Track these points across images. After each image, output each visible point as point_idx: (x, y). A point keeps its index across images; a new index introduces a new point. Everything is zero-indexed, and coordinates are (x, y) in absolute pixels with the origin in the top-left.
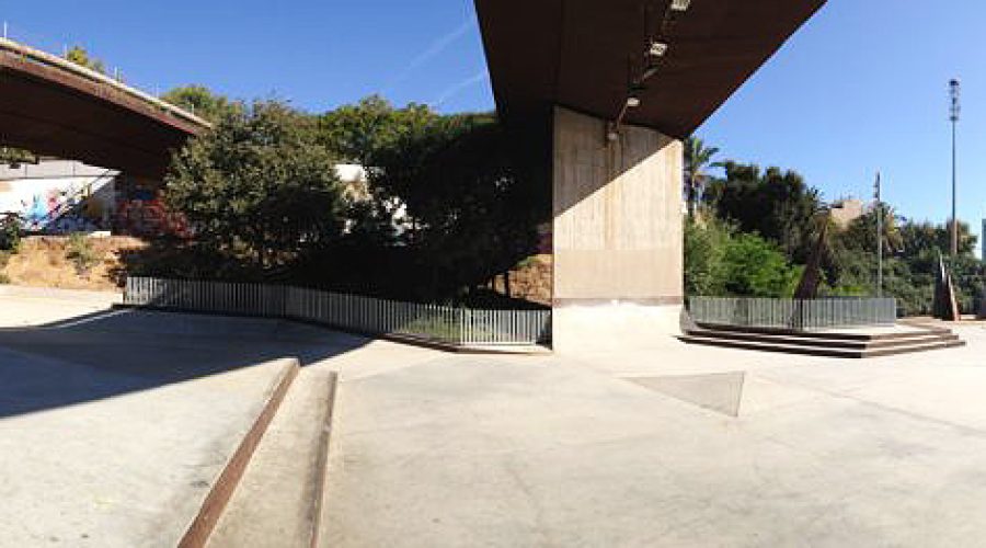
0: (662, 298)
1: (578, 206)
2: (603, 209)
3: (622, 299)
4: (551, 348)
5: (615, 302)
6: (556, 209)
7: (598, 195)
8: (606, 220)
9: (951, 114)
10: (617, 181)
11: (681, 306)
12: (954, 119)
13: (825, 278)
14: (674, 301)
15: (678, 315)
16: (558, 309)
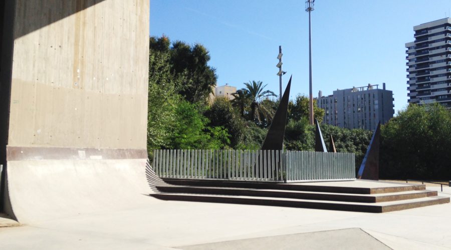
0: (129, 150)
1: (45, 29)
2: (72, 40)
3: (91, 151)
4: (14, 218)
5: (82, 153)
6: (17, 27)
7: (68, 23)
8: (76, 53)
9: (307, 6)
10: (90, 10)
11: (145, 160)
12: (309, 9)
13: (228, 141)
14: (139, 154)
15: (144, 169)
16: (12, 162)
